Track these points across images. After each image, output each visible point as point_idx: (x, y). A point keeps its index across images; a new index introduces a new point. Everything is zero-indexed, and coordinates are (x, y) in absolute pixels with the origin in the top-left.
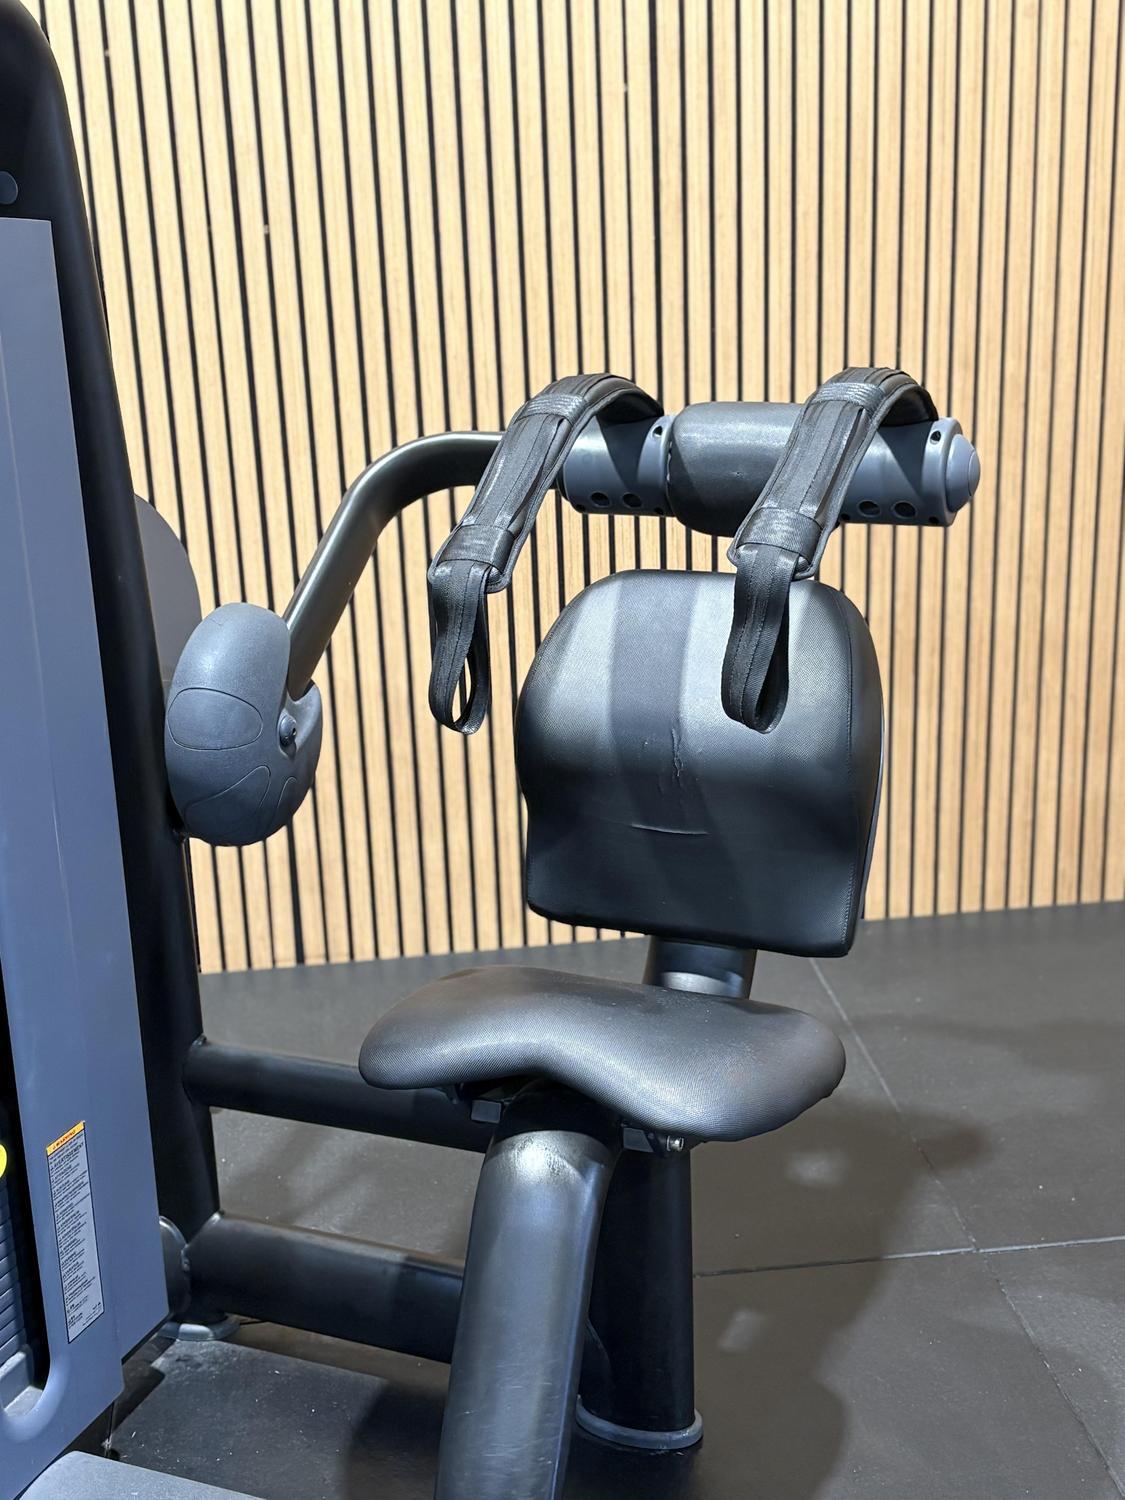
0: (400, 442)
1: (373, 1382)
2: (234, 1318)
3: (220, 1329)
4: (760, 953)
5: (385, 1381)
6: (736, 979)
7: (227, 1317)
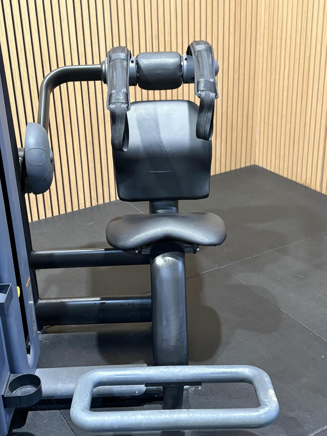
0: (52, 70)
1: (94, 333)
2: (44, 327)
3: (42, 331)
4: (179, 201)
5: (97, 332)
6: (174, 208)
7: (43, 328)
